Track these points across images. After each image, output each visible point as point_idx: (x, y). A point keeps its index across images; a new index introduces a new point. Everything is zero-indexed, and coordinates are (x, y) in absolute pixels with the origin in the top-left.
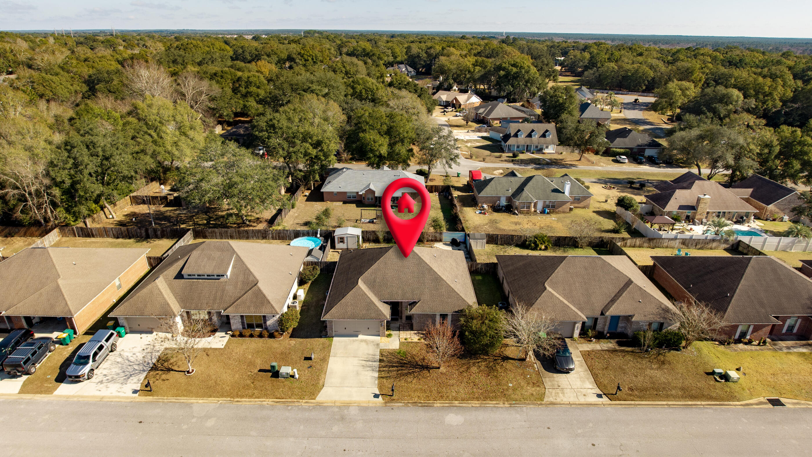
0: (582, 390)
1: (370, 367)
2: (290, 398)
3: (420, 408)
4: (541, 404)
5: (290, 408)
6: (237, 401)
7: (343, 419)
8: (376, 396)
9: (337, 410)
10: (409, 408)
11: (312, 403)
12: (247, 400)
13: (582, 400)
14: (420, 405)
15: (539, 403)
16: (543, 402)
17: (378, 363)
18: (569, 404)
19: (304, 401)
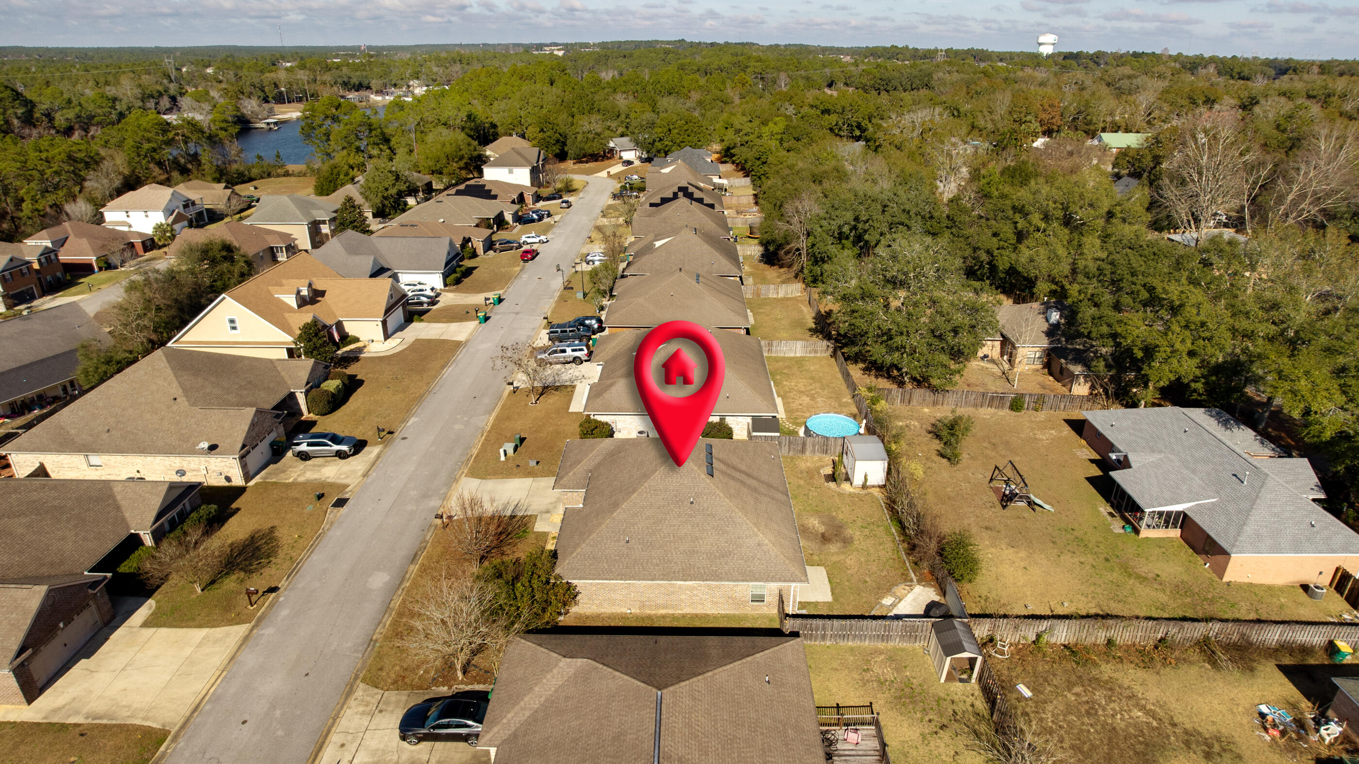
0: (356, 744)
1: (504, 509)
2: (474, 462)
3: (414, 553)
4: (356, 678)
7: (425, 496)
9: (443, 492)
11: (461, 476)
12: (483, 439)
13: (335, 738)
14: (420, 552)
15: (361, 675)
17: (508, 514)
18: (336, 717)
19: (466, 471)
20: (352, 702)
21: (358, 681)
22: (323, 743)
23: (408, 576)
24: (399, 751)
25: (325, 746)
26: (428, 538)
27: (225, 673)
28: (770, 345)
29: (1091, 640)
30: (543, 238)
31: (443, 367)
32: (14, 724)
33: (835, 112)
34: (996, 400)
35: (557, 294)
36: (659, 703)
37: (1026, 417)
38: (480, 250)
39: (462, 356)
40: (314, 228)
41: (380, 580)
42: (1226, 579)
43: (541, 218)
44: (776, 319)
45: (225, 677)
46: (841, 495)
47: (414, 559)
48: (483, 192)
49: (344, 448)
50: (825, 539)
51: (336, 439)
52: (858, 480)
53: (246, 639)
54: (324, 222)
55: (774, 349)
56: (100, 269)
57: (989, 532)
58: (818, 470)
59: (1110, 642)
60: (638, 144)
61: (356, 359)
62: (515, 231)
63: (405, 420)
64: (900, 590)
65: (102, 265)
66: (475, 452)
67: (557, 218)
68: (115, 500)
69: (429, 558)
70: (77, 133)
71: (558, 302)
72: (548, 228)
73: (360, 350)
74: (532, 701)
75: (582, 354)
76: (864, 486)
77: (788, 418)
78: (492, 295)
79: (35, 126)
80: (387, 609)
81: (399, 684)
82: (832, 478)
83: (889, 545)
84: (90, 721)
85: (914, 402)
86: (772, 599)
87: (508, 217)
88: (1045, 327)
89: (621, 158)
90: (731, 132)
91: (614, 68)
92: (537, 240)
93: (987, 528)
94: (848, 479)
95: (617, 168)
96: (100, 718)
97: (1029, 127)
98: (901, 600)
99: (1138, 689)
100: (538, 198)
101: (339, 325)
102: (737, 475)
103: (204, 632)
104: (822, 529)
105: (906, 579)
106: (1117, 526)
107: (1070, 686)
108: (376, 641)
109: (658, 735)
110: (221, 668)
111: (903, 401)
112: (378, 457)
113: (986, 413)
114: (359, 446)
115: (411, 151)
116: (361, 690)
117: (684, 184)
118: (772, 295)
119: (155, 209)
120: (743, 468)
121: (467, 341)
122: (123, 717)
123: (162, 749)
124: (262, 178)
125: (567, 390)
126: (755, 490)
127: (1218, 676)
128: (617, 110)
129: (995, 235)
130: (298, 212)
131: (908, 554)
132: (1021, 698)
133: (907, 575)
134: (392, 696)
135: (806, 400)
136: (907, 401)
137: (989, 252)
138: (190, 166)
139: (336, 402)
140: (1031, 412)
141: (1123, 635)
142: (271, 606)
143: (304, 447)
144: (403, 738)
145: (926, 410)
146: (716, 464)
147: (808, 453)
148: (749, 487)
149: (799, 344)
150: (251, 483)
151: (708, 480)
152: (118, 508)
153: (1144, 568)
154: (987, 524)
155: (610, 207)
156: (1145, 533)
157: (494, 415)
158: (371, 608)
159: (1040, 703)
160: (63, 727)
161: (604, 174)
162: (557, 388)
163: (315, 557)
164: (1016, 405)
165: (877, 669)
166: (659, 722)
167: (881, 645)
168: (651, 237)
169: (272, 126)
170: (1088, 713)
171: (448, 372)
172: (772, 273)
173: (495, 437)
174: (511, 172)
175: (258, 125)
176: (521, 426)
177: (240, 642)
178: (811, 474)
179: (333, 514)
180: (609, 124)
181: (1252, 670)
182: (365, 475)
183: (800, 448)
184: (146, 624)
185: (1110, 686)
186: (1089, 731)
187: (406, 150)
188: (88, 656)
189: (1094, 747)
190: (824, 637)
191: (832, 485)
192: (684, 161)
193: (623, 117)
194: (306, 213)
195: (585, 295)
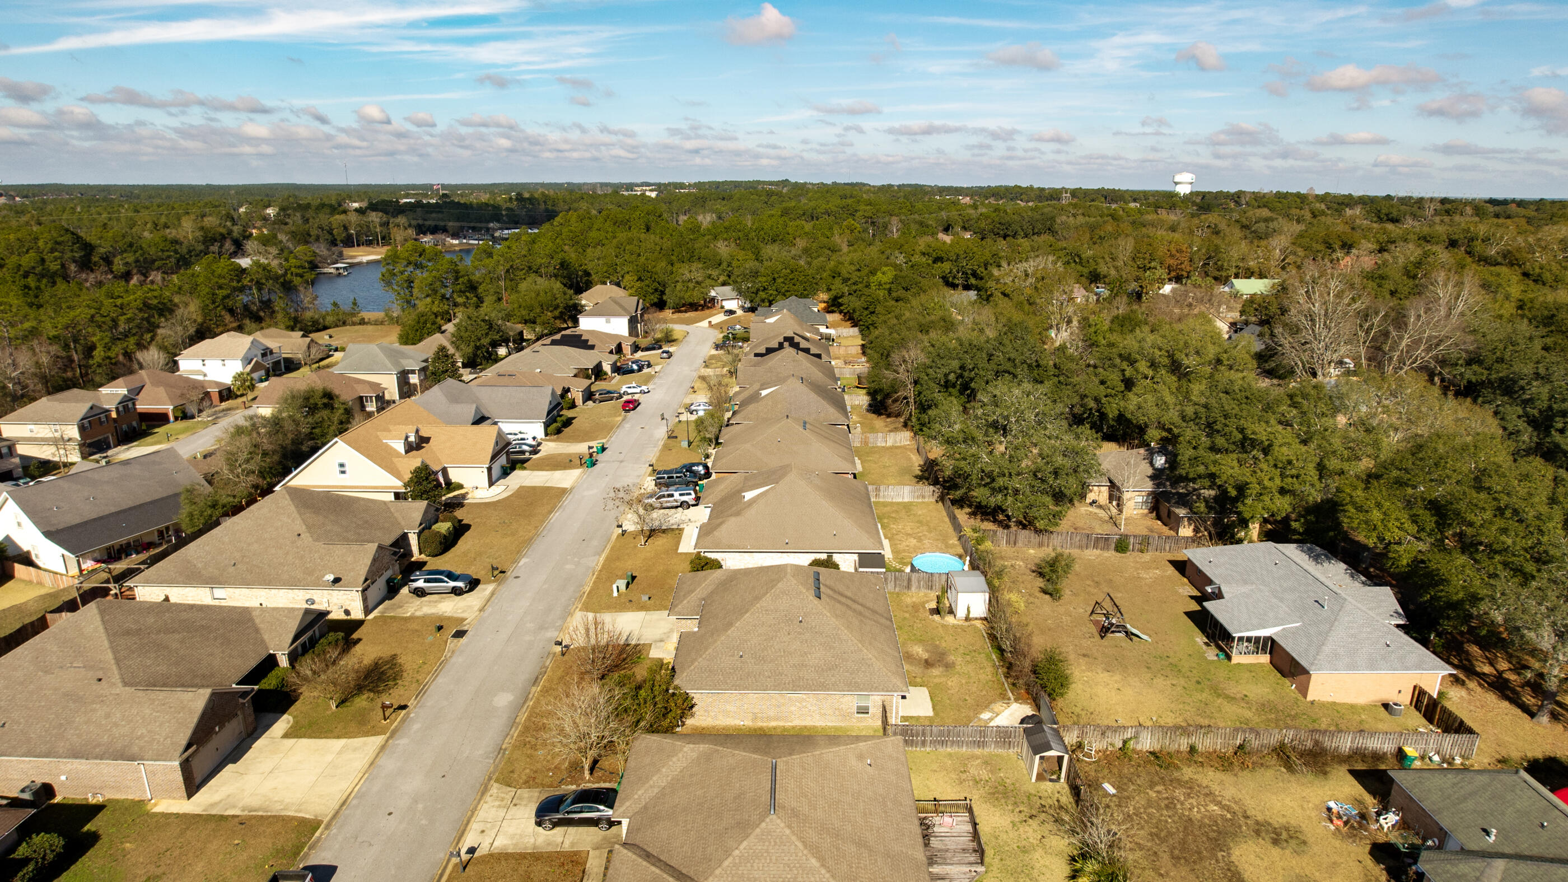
0: (495, 831)
1: (618, 639)
2: (587, 598)
3: (534, 677)
4: (490, 779)
5: (573, 599)
7: (543, 627)
9: (558, 624)
10: (538, 668)
11: (575, 610)
14: (540, 676)
15: (494, 777)
17: (622, 643)
18: (474, 810)
19: (579, 606)
20: (487, 798)
21: (492, 782)
22: (465, 830)
23: (531, 696)
24: (535, 835)
25: (466, 832)
26: (547, 663)
27: (366, 775)
28: (878, 490)
29: (1174, 747)
30: (644, 388)
31: (550, 512)
32: (177, 815)
33: (948, 259)
34: (1101, 542)
35: (661, 443)
36: (774, 768)
37: (1131, 558)
38: (579, 401)
39: (567, 501)
40: (403, 377)
41: (504, 700)
42: (1309, 698)
43: (640, 369)
44: (885, 467)
45: (367, 778)
46: (943, 626)
47: (535, 681)
48: (580, 342)
49: (460, 584)
50: (928, 664)
51: (452, 576)
52: (961, 613)
53: (383, 748)
54: (413, 372)
55: (881, 494)
56: (176, 419)
57: (1086, 659)
58: (923, 604)
59: (1192, 749)
60: (741, 293)
61: (461, 505)
62: (614, 381)
63: (516, 561)
64: (998, 706)
65: (179, 414)
66: (588, 589)
67: (658, 368)
68: (254, 624)
69: (550, 680)
70: (135, 278)
71: (662, 451)
72: (649, 378)
73: (464, 496)
74: (659, 781)
75: (690, 498)
76: (967, 619)
77: (894, 559)
78: (596, 444)
79: (92, 271)
80: (513, 723)
81: (529, 783)
82: (937, 611)
83: (989, 670)
84: (246, 813)
85: (1020, 544)
86: (876, 711)
87: (607, 368)
88: (1150, 471)
89: (722, 307)
90: (838, 281)
91: (713, 211)
92: (638, 390)
93: (1084, 655)
94: (951, 612)
95: (719, 318)
96: (255, 811)
97: (1154, 273)
98: (998, 715)
99: (1216, 788)
100: (636, 348)
101: (444, 471)
102: (843, 600)
103: (343, 742)
104: (925, 656)
105: (1003, 697)
106: (1211, 654)
107: (1152, 785)
108: (505, 749)
109: (773, 791)
110: (363, 771)
111: (1008, 542)
112: (493, 594)
113: (1092, 554)
114: (473, 584)
115: (500, 299)
116: (495, 789)
117: (790, 334)
118: (880, 444)
119: (233, 358)
120: (849, 594)
121: (572, 489)
122: (276, 809)
123: (317, 834)
124: (337, 326)
125: (676, 532)
126: (860, 614)
127: (1293, 778)
128: (718, 258)
129: (1103, 382)
130: (387, 362)
131: (1006, 677)
132: (1107, 794)
133: (1005, 695)
134: (525, 793)
135: (913, 542)
136: (1012, 542)
137: (1097, 400)
138: (262, 314)
139: (448, 543)
140: (1136, 553)
141: (1205, 743)
142: (403, 720)
143: (420, 584)
144: (539, 824)
145: (1032, 551)
146: (822, 588)
147: (913, 589)
148: (854, 611)
149: (907, 489)
150: (371, 617)
151: (816, 601)
152: (257, 630)
153: (1233, 690)
154: (1084, 652)
155: (712, 357)
156: (1236, 659)
157: (604, 556)
158: (498, 723)
159: (1122, 799)
160: (222, 818)
161: (705, 324)
162: (664, 531)
163: (440, 680)
164: (1121, 546)
165: (973, 771)
166: (774, 781)
167: (978, 751)
168: (756, 386)
169: (341, 271)
170: (1167, 807)
171: (555, 517)
172: (879, 422)
173: (606, 575)
174: (608, 322)
175: (326, 270)
176: (632, 565)
177: (377, 751)
178: (916, 608)
179: (452, 643)
180: (710, 272)
181: (1325, 773)
182: (482, 610)
183: (905, 583)
184: (286, 736)
185: (1190, 786)
186: (1166, 821)
187: (494, 298)
188: (235, 761)
189: (1170, 834)
190: (924, 743)
191: (936, 617)
192: (789, 310)
193: (725, 264)
194: (396, 363)
195: (690, 444)
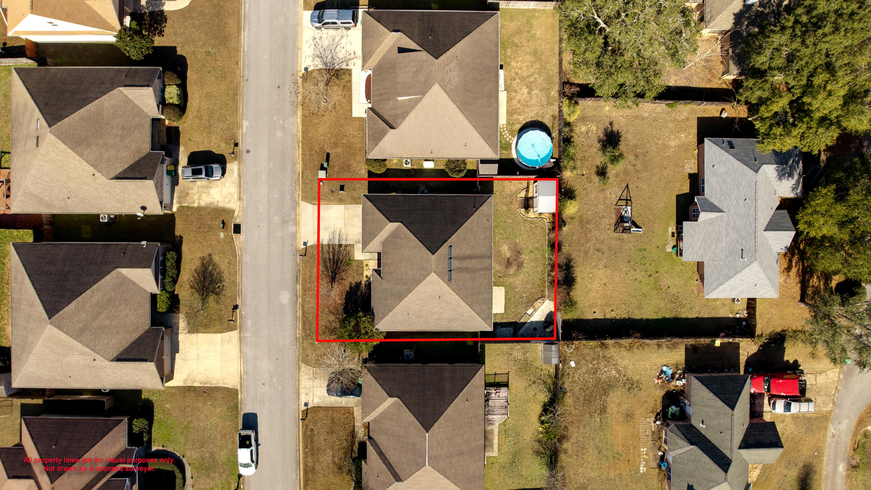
0: (312, 394)
1: (333, 237)
2: (302, 182)
3: (295, 275)
4: (299, 360)
5: (294, 184)
6: (299, 146)
7: (284, 222)
8: (305, 244)
9: (293, 217)
10: (294, 267)
11: (299, 199)
12: (300, 153)
13: (302, 391)
14: (298, 274)
15: (300, 359)
16: (300, 362)
17: (337, 243)
18: (299, 381)
19: (300, 193)
20: (302, 374)
23: (298, 293)
24: (327, 398)
25: (300, 394)
26: (299, 261)
27: (242, 359)
41: (285, 297)
45: (243, 362)
46: (525, 223)
47: (297, 280)
50: (509, 263)
52: (538, 209)
53: (241, 340)
57: (597, 255)
58: (517, 192)
64: (538, 303)
66: (300, 168)
69: (304, 280)
74: (379, 410)
76: (540, 214)
77: (508, 124)
80: (296, 318)
81: (318, 364)
83: (541, 268)
84: (202, 385)
88: (739, 9)
93: (598, 250)
96: (206, 384)
98: (536, 311)
99: (620, 361)
103: (219, 335)
104: (508, 254)
106: (670, 245)
107: (592, 360)
108: (299, 338)
110: (239, 357)
112: (239, 175)
114: (222, 162)
116: (303, 367)
122: (215, 383)
123: (239, 397)
125: (346, 78)
131: (549, 275)
133: (544, 292)
134: (319, 370)
142: (241, 318)
150: (175, 210)
151: (448, 286)
154: (600, 246)
157: (299, 116)
158: (288, 317)
159: (576, 369)
162: (338, 73)
163: (245, 280)
165: (515, 354)
176: (322, 137)
177: (239, 342)
178: (511, 199)
179: (237, 239)
182: (240, 198)
184: (188, 332)
186: (590, 381)
188: (178, 351)
191: (522, 211)
